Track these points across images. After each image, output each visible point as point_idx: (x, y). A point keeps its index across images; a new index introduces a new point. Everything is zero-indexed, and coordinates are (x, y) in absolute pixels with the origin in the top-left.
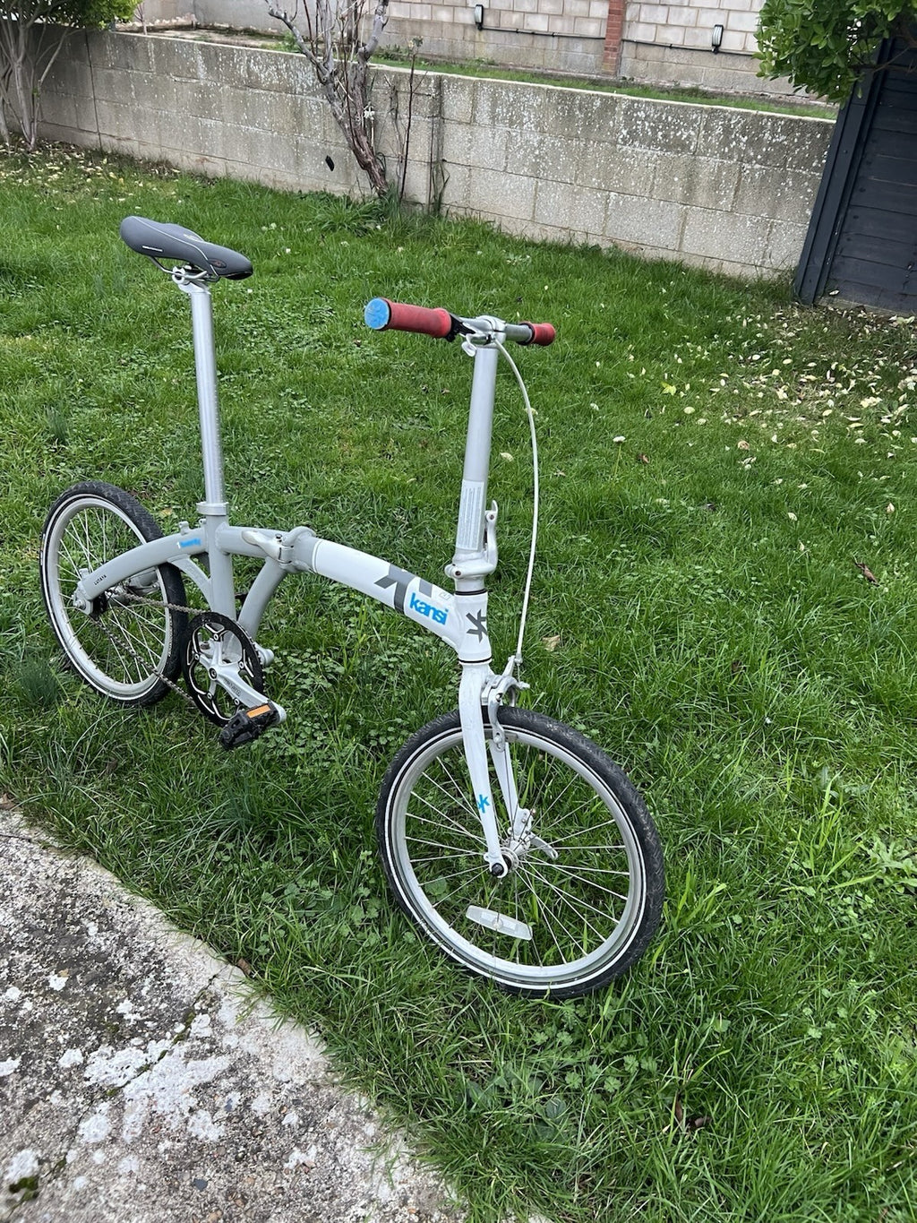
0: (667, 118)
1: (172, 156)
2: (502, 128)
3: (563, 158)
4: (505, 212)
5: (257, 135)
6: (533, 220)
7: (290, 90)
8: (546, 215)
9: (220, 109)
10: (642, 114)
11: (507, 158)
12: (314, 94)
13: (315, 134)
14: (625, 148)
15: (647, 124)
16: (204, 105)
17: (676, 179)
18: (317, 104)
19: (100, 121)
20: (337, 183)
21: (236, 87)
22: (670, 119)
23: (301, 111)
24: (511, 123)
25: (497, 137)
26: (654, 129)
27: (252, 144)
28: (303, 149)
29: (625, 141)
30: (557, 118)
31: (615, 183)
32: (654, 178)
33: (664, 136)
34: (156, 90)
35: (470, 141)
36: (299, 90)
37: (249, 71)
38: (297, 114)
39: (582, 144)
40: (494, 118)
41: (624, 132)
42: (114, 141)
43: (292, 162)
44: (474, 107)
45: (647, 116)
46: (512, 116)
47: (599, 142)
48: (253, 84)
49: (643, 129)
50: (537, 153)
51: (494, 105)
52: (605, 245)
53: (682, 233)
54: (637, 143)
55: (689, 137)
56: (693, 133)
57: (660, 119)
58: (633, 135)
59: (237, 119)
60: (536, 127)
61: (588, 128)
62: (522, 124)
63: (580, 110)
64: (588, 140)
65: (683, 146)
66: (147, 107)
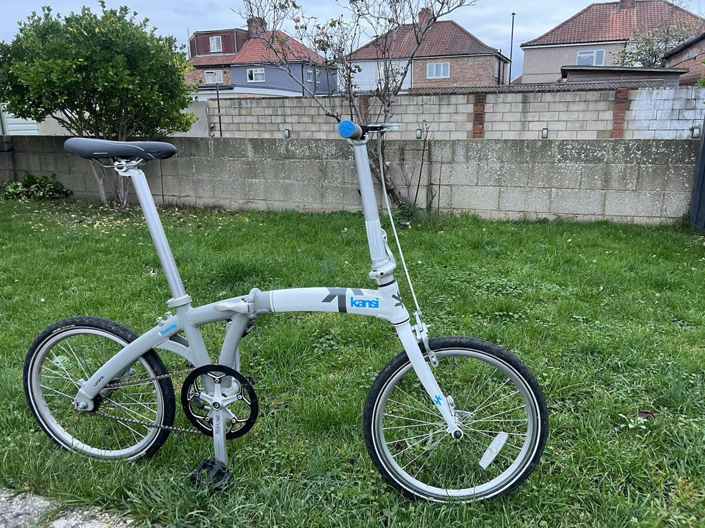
0: (586, 147)
1: (222, 202)
2: (474, 163)
3: (517, 174)
4: (478, 207)
5: (291, 184)
6: (498, 210)
7: (319, 157)
8: (507, 205)
9: (263, 172)
10: (570, 147)
11: (478, 178)
12: (335, 158)
13: (337, 179)
14: (560, 165)
15: (573, 151)
16: (251, 171)
17: (596, 177)
18: (338, 163)
19: (164, 188)
20: (352, 205)
21: (277, 159)
22: (588, 147)
23: (326, 168)
24: (480, 159)
25: (470, 168)
26: (579, 154)
27: (287, 191)
28: (327, 189)
29: (559, 161)
30: (512, 154)
31: (554, 182)
32: (581, 178)
33: (586, 156)
34: (213, 166)
35: (451, 172)
36: (324, 157)
37: (287, 150)
38: (323, 171)
39: (530, 165)
40: (467, 158)
41: (559, 157)
42: (175, 198)
43: (318, 197)
44: (453, 153)
45: (573, 148)
46: (481, 155)
47: (542, 163)
48: (290, 156)
49: (571, 154)
50: (499, 173)
51: (468, 151)
52: (551, 218)
53: (604, 205)
54: (568, 161)
55: (602, 155)
56: (605, 153)
57: (582, 148)
58: (565, 158)
59: (276, 177)
60: (498, 160)
61: (533, 157)
62: (487, 159)
63: (528, 148)
64: (534, 163)
65: (600, 160)
66: (205, 176)
